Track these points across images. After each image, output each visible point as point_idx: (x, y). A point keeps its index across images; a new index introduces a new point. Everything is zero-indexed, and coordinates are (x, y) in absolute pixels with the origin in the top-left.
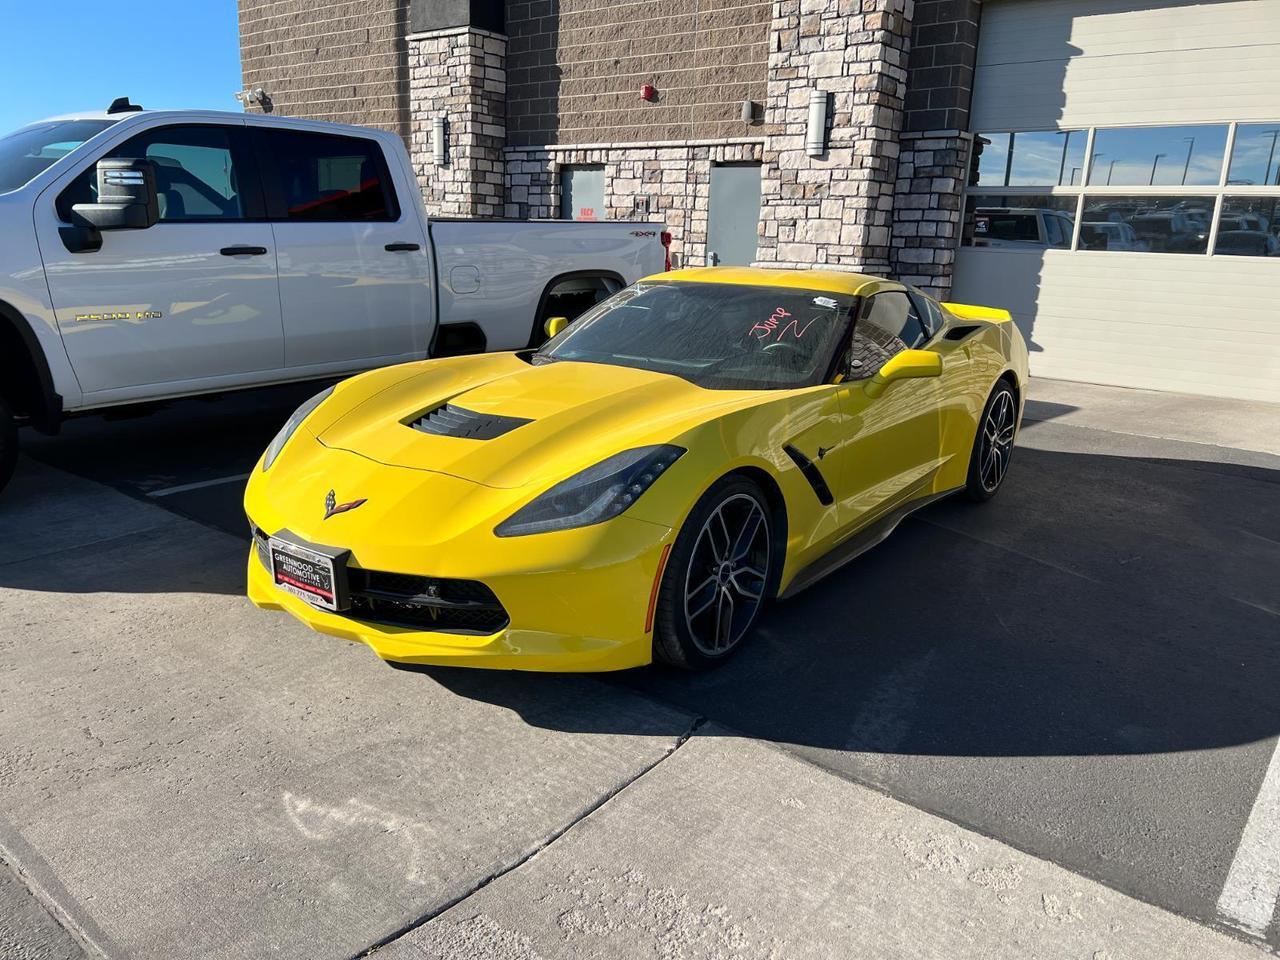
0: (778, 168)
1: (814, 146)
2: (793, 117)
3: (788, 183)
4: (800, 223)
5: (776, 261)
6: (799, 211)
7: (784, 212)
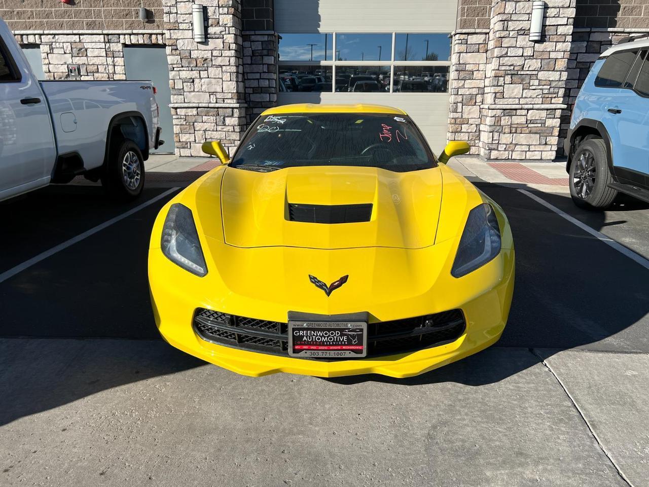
0: (177, 49)
1: (200, 36)
2: (182, 19)
3: (185, 58)
4: (197, 81)
5: (185, 102)
6: (195, 74)
7: (185, 74)
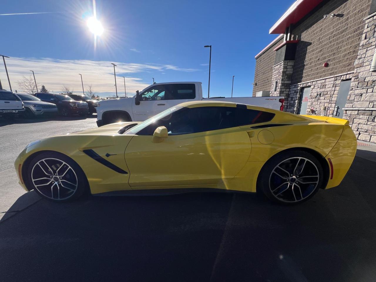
0: (358, 78)
1: (373, 68)
2: (367, 60)
3: (361, 82)
4: (364, 95)
5: (352, 107)
6: (364, 91)
7: (357, 92)
